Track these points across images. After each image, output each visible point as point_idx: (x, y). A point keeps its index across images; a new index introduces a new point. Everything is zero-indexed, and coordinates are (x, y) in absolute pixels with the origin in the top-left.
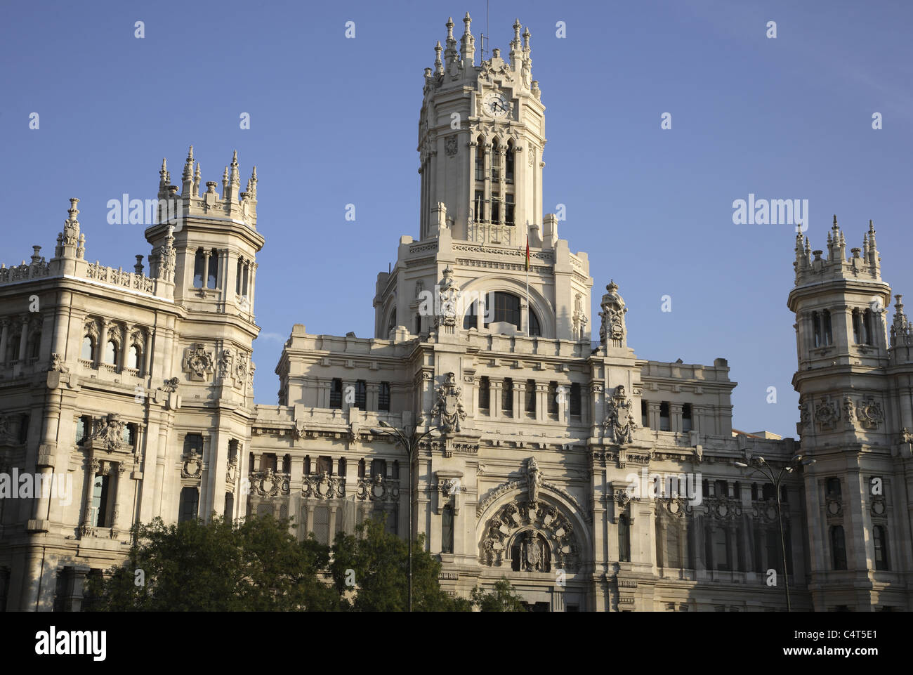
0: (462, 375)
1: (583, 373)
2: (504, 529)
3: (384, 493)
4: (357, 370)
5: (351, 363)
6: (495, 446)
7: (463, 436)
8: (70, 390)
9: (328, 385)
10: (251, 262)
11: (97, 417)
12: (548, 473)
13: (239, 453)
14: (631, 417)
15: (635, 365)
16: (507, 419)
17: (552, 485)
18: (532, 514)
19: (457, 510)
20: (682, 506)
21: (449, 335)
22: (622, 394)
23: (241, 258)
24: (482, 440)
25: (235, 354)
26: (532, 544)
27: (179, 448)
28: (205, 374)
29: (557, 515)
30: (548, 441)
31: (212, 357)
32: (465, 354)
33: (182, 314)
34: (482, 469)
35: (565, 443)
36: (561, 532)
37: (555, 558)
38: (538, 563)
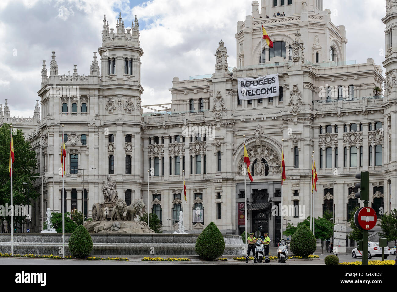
0: (225, 92)
3: (200, 148)
5: (195, 91)
6: (242, 122)
7: (224, 120)
8: (56, 125)
9: (188, 102)
10: (133, 58)
11: (69, 134)
12: (266, 131)
13: (133, 139)
14: (300, 100)
15: (304, 73)
16: (249, 108)
17: (266, 136)
18: (259, 151)
19: (222, 153)
20: (333, 138)
21: (220, 74)
22: (296, 89)
23: (126, 58)
24: (236, 120)
25: (126, 100)
26: (259, 164)
27: (106, 141)
28: (112, 110)
29: (270, 150)
30: (265, 116)
31: (114, 103)
32: (226, 82)
33: (101, 88)
34: (237, 133)
35: (272, 116)
36: (272, 157)
37: (270, 169)
38: (261, 172)
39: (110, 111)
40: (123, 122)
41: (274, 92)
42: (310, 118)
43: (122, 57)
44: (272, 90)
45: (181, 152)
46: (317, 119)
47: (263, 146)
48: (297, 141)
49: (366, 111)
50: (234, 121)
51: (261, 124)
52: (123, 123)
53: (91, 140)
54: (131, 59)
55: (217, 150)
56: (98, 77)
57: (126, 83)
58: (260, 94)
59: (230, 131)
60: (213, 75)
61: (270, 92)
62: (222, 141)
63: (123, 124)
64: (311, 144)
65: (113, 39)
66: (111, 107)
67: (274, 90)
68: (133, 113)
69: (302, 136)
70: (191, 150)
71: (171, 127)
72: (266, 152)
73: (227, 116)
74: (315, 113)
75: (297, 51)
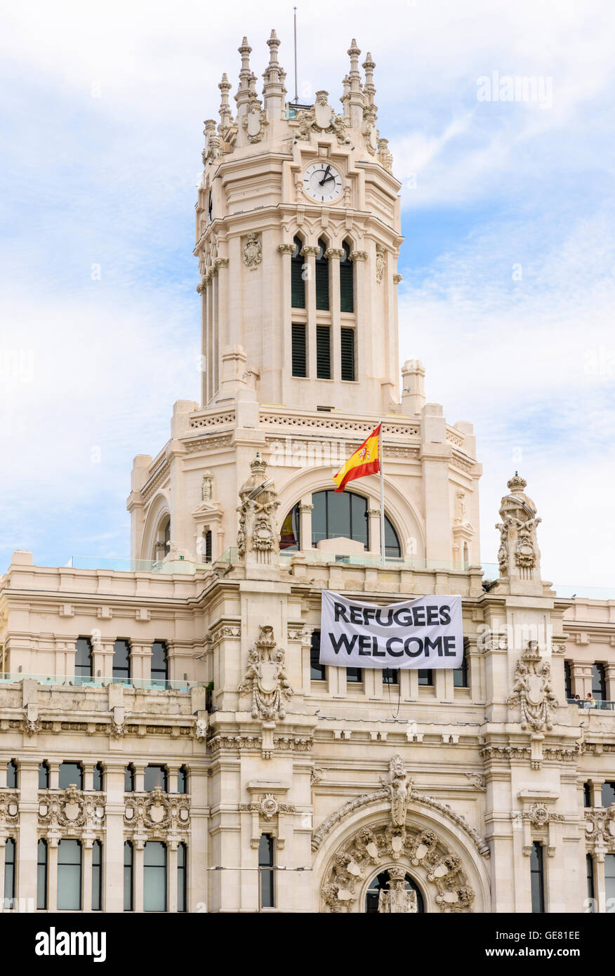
0: (286, 630)
1: (473, 621)
2: (354, 869)
3: (166, 816)
4: (115, 622)
5: (106, 612)
6: (337, 740)
7: (289, 726)
15: (555, 607)
16: (353, 697)
17: (427, 798)
18: (397, 844)
19: (281, 841)
21: (265, 566)
22: (531, 653)
24: (319, 731)
26: (398, 890)
29: (434, 844)
30: (418, 730)
32: (288, 596)
34: (321, 775)
35: (446, 732)
36: (440, 871)
41: (448, 654)
44: (443, 645)
45: (90, 826)
47: (408, 829)
48: (547, 824)
51: (403, 753)
58: (400, 654)
61: (434, 652)
62: (281, 800)
67: (447, 646)
70: (130, 823)
72: (420, 852)
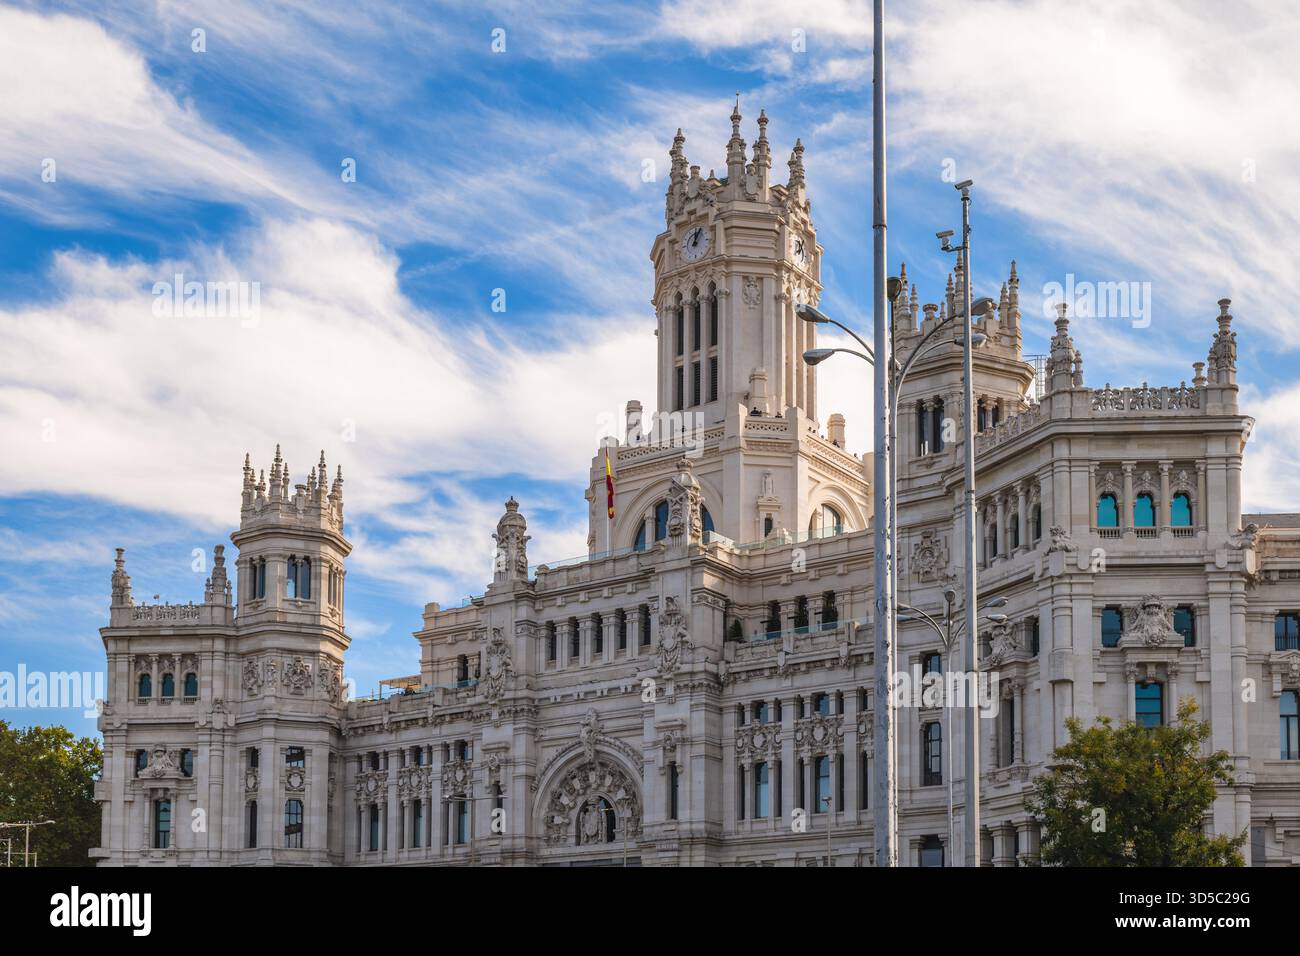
2: (565, 800)
6: (553, 704)
7: (508, 700)
8: (118, 729)
9: (455, 664)
10: (311, 557)
11: (149, 749)
12: (609, 725)
13: (308, 759)
14: (682, 636)
16: (572, 668)
17: (607, 739)
19: (503, 785)
20: (769, 737)
21: (503, 583)
22: (672, 607)
23: (293, 557)
24: (540, 700)
25: (288, 660)
26: (592, 813)
27: (242, 765)
28: (255, 687)
29: (618, 774)
30: (605, 686)
31: (260, 670)
32: (517, 602)
33: (228, 633)
34: (543, 733)
36: (621, 794)
37: (620, 826)
38: (596, 835)
39: (251, 689)
40: (276, 716)
42: (712, 684)
43: (280, 555)
45: (424, 790)
46: (731, 686)
48: (674, 748)
49: (850, 657)
50: (536, 703)
51: (598, 706)
52: (277, 719)
53: (202, 762)
54: (307, 559)
55: (493, 781)
56: (226, 608)
57: (290, 619)
59: (523, 728)
60: (489, 586)
62: (502, 755)
63: (278, 722)
64: (716, 752)
65: (263, 511)
66: (253, 680)
68: (309, 694)
69: (687, 733)
70: (445, 784)
71: (403, 725)
72: (608, 781)
73: (516, 691)
74: (722, 669)
75: (678, 507)
